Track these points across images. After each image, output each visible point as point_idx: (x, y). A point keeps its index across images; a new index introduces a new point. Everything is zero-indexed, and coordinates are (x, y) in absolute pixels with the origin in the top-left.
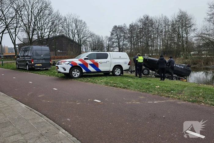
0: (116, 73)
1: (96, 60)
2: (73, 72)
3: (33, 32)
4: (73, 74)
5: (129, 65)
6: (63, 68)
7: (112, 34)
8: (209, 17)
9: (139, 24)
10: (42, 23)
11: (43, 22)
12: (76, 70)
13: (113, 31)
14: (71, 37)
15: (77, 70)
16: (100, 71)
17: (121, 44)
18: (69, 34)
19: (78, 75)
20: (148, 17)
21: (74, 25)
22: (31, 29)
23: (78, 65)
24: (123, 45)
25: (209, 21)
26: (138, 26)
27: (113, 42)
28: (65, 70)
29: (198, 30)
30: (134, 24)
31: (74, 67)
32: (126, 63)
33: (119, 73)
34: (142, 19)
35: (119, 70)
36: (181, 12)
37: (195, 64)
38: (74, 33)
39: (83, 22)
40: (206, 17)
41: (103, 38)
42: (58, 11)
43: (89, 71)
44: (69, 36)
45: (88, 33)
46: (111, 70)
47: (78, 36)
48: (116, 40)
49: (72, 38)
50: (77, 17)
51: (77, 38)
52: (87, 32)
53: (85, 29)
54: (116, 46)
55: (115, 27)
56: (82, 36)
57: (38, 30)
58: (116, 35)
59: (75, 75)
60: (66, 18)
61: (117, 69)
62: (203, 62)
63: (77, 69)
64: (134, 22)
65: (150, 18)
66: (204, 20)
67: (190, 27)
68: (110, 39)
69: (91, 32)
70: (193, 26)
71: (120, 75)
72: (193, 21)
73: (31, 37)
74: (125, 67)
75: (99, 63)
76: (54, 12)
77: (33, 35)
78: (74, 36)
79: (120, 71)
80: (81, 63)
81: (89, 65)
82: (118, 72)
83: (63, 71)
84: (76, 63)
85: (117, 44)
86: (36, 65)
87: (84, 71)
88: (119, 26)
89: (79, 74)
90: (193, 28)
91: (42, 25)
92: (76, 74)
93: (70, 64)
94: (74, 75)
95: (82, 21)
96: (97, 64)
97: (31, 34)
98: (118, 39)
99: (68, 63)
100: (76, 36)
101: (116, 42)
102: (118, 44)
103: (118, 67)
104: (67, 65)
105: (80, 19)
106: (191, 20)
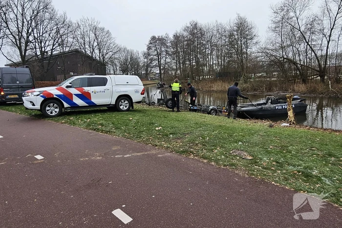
0: (121, 107)
1: (86, 89)
2: (48, 108)
3: (26, 45)
4: (48, 110)
5: (142, 94)
6: (31, 102)
7: (149, 48)
8: (274, 26)
9: (185, 34)
10: (41, 32)
11: (41, 30)
12: (52, 104)
13: (151, 43)
14: (88, 52)
15: (54, 105)
16: (94, 105)
17: (162, 61)
18: (85, 48)
19: (56, 112)
20: (196, 24)
21: (92, 35)
22: (23, 41)
23: (55, 96)
24: (165, 64)
25: (274, 31)
26: (183, 37)
27: (152, 60)
28: (34, 105)
29: (261, 44)
30: (178, 35)
31: (48, 100)
32: (137, 92)
33: (126, 107)
34: (188, 27)
35: (126, 102)
36: (240, 18)
37: (255, 90)
38: (93, 46)
39: (106, 30)
40: (270, 26)
41: (138, 54)
42: (65, 14)
43: (74, 106)
44: (85, 51)
45: (114, 46)
46: (113, 102)
47: (100, 50)
48: (155, 57)
49: (90, 54)
50: (95, 23)
51: (98, 54)
52: (112, 45)
53: (109, 41)
54: (156, 66)
55: (154, 38)
56: (105, 51)
57: (35, 42)
58: (155, 50)
59: (51, 113)
60: (80, 24)
61: (123, 101)
62: (266, 88)
63: (54, 103)
64: (179, 31)
65: (199, 25)
66: (268, 30)
67: (251, 39)
68: (147, 55)
69: (119, 45)
70: (255, 38)
71: (128, 110)
72: (254, 31)
73: (23, 54)
74: (136, 97)
75: (92, 92)
76: (59, 15)
77: (26, 50)
78: (93, 50)
79: (128, 104)
80: (60, 93)
81: (74, 97)
82: (124, 106)
83: (30, 106)
84: (51, 94)
85: (157, 62)
86: (9, 96)
87: (66, 105)
88: (159, 37)
89: (57, 110)
90: (254, 41)
91: (41, 34)
92: (53, 110)
93: (41, 95)
94: (49, 113)
95: (103, 29)
96: (89, 94)
97: (23, 48)
98: (158, 55)
99: (38, 93)
100: (97, 51)
101: (156, 59)
102: (159, 62)
103: (123, 97)
104: (36, 97)
105: (100, 26)
106: (253, 30)
